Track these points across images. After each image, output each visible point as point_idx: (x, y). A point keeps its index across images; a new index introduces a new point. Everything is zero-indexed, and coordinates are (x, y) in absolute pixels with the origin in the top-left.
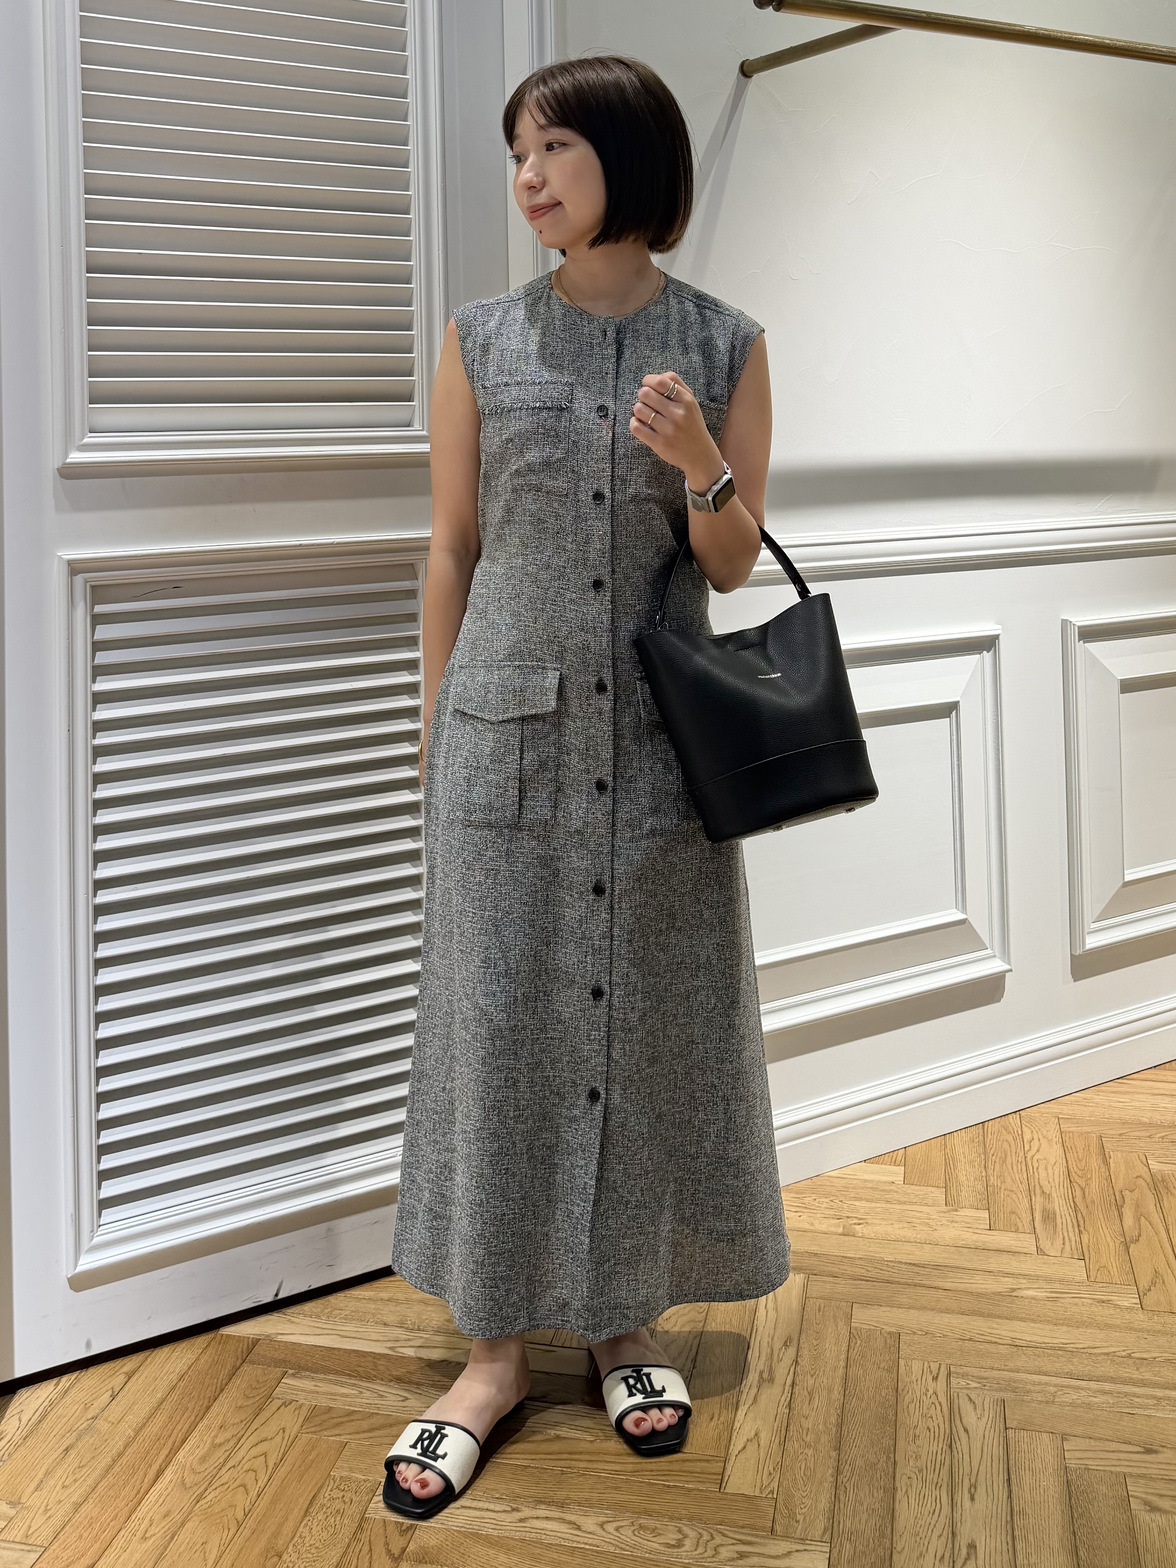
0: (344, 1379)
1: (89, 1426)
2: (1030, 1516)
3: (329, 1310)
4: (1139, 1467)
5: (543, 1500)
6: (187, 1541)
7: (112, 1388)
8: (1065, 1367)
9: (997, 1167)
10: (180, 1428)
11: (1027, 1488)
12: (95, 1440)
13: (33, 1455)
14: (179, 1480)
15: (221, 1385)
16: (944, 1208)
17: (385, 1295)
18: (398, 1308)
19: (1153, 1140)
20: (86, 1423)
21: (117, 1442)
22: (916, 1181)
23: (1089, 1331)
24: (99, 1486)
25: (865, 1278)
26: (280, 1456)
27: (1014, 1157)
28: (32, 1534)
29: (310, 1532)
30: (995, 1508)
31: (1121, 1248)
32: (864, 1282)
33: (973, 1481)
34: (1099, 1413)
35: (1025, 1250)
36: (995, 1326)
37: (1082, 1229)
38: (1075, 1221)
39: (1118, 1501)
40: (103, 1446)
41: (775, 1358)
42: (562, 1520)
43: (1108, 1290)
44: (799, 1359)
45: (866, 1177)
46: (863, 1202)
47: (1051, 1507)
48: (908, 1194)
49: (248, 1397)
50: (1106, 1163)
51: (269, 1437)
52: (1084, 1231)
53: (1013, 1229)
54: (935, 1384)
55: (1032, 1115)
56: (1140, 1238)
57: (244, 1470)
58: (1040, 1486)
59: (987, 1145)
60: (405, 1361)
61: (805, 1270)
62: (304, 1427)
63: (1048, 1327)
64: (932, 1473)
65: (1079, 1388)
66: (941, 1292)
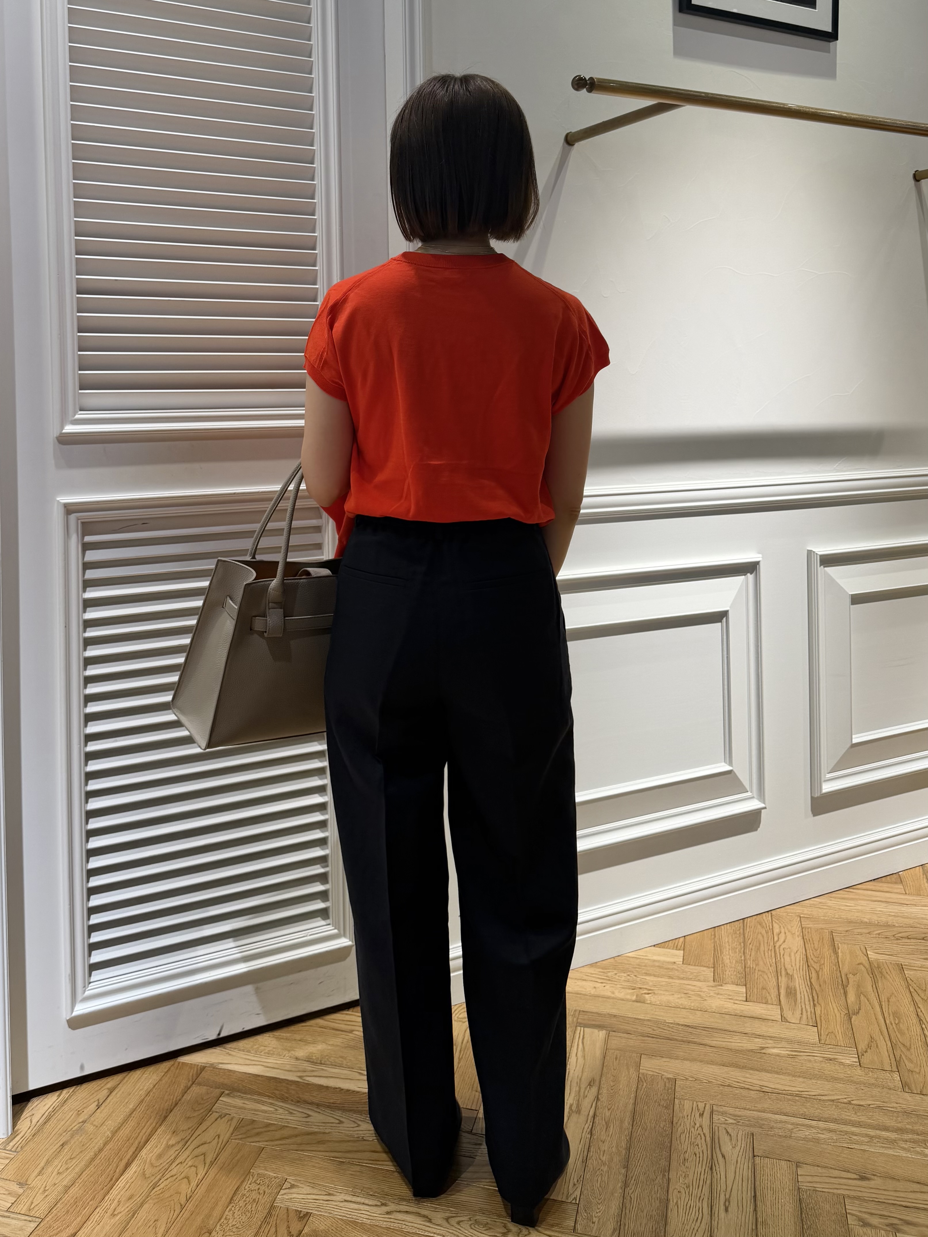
0: (264, 1099)
1: (80, 1127)
2: (771, 1226)
3: (257, 1046)
4: (855, 1190)
5: (404, 1197)
6: (143, 1219)
7: (98, 1100)
8: (801, 1110)
9: (753, 953)
10: (144, 1132)
11: (768, 1204)
12: (83, 1138)
13: (38, 1148)
14: (141, 1172)
15: (176, 1101)
16: (712, 983)
17: (298, 1037)
18: (306, 1047)
19: (872, 936)
20: (78, 1126)
21: (99, 1141)
22: (692, 962)
23: (819, 1082)
24: (84, 1173)
25: (651, 1036)
26: (215, 1156)
27: (766, 946)
28: (33, 1208)
29: (233, 1215)
30: (743, 1219)
31: (845, 1018)
32: (650, 1038)
33: (727, 1196)
34: (825, 1146)
35: (772, 1018)
36: (748, 1076)
37: (816, 1002)
38: (811, 997)
39: (838, 1216)
40: (88, 1144)
41: (582, 1094)
42: (419, 1214)
43: (835, 1051)
44: (599, 1096)
45: (655, 958)
46: (652, 977)
47: (788, 1221)
48: (686, 972)
49: (194, 1110)
50: (835, 952)
51: (208, 1141)
52: (817, 1004)
53: (764, 1001)
54: (701, 1119)
55: (781, 914)
56: (860, 1011)
57: (188, 1166)
58: (778, 1202)
59: (746, 936)
60: (310, 1087)
61: (606, 1027)
62: (233, 1135)
63: (788, 1078)
64: (697, 1189)
65: (811, 1126)
66: (708, 1048)
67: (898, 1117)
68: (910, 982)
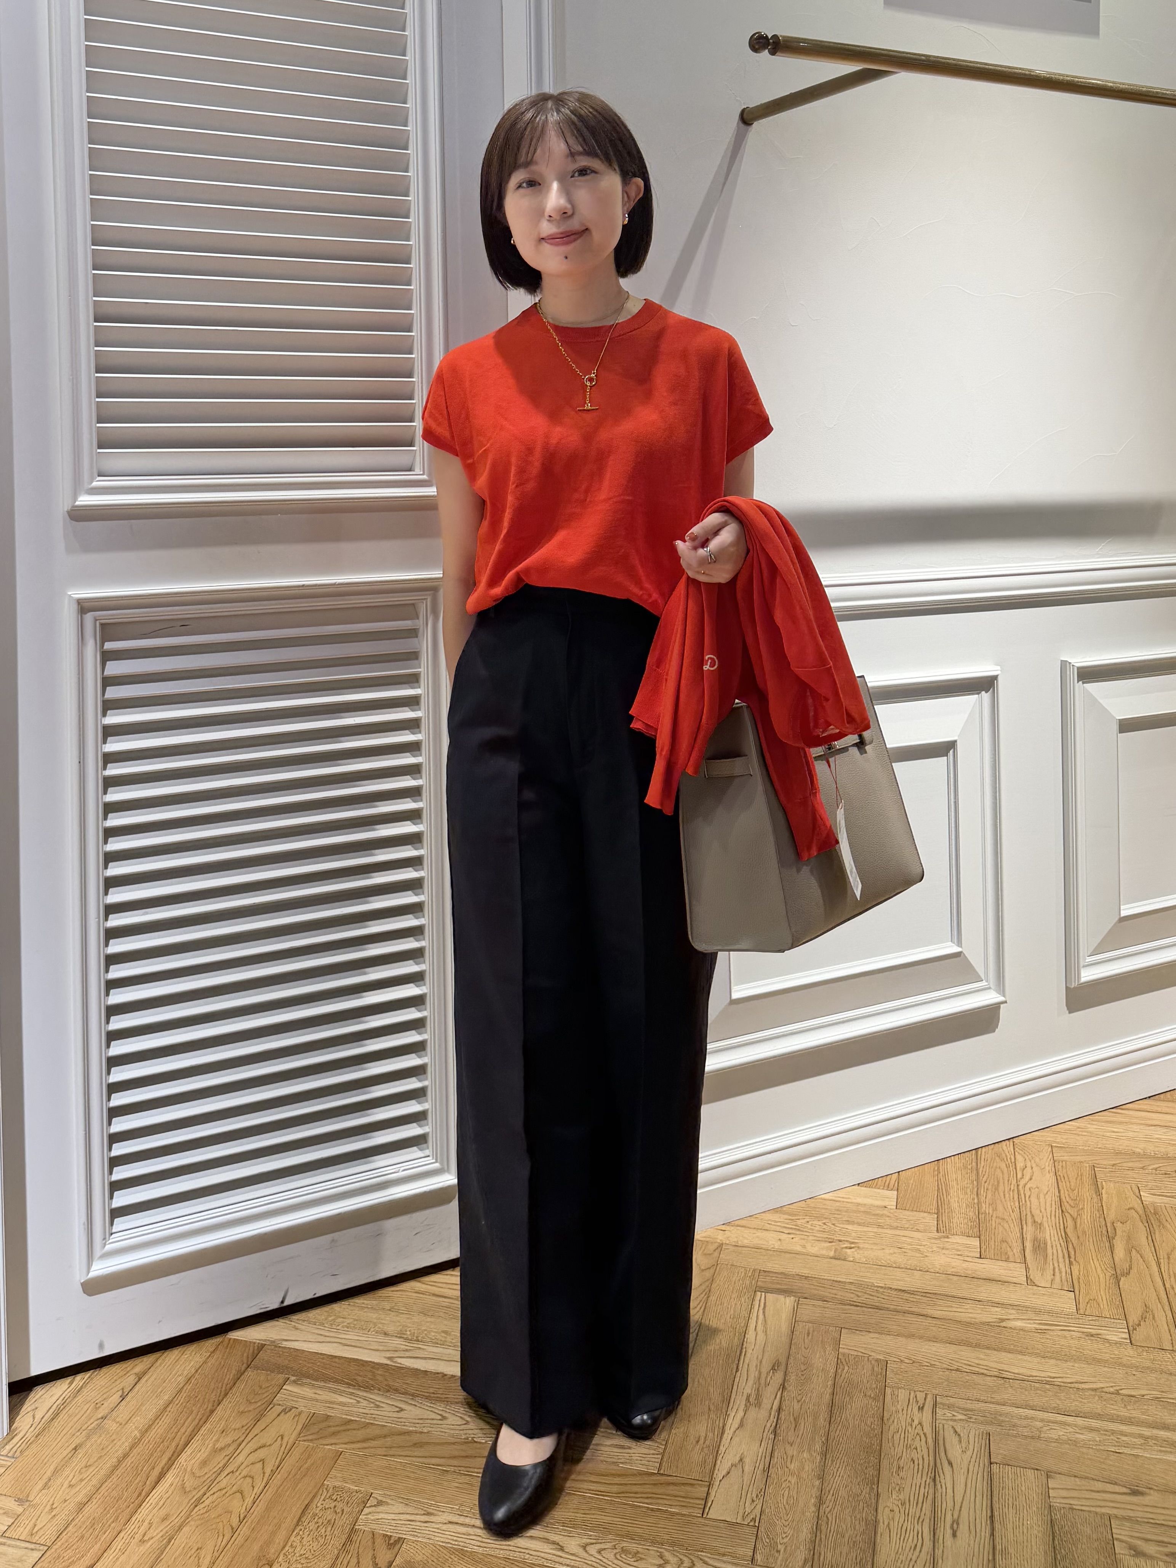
0: (342, 1388)
1: (99, 1425)
2: (1013, 1555)
3: (333, 1318)
4: (1124, 1509)
6: (183, 1545)
7: (123, 1389)
8: (1052, 1402)
9: (989, 1196)
10: (183, 1431)
11: (1010, 1527)
12: (103, 1440)
13: (43, 1452)
14: (179, 1484)
15: (226, 1390)
16: (936, 1235)
17: (386, 1305)
18: (398, 1318)
19: (1147, 1171)
21: (123, 1443)
22: (908, 1206)
23: (1076, 1365)
24: (104, 1486)
25: (855, 1304)
26: (277, 1463)
27: (1006, 1185)
28: (37, 1532)
29: (301, 1542)
30: (977, 1546)
31: (1111, 1281)
32: (853, 1307)
33: (955, 1516)
34: (1085, 1450)
35: (1015, 1280)
36: (982, 1356)
37: (1072, 1260)
38: (1065, 1252)
39: (1102, 1543)
40: (110, 1447)
41: (763, 1381)
42: (547, 1540)
43: (1098, 1323)
44: (786, 1384)
45: (859, 1200)
46: (855, 1226)
47: (1035, 1548)
48: (901, 1219)
49: (250, 1403)
50: (1099, 1194)
51: (268, 1444)
52: (1074, 1263)
53: (1004, 1258)
54: (921, 1414)
55: (1026, 1142)
56: (1132, 1271)
57: (242, 1475)
58: (1023, 1524)
59: (980, 1172)
60: (402, 1371)
61: (795, 1293)
62: (302, 1435)
63: (1036, 1360)
64: (915, 1507)
65: (1064, 1424)
66: (930, 1320)
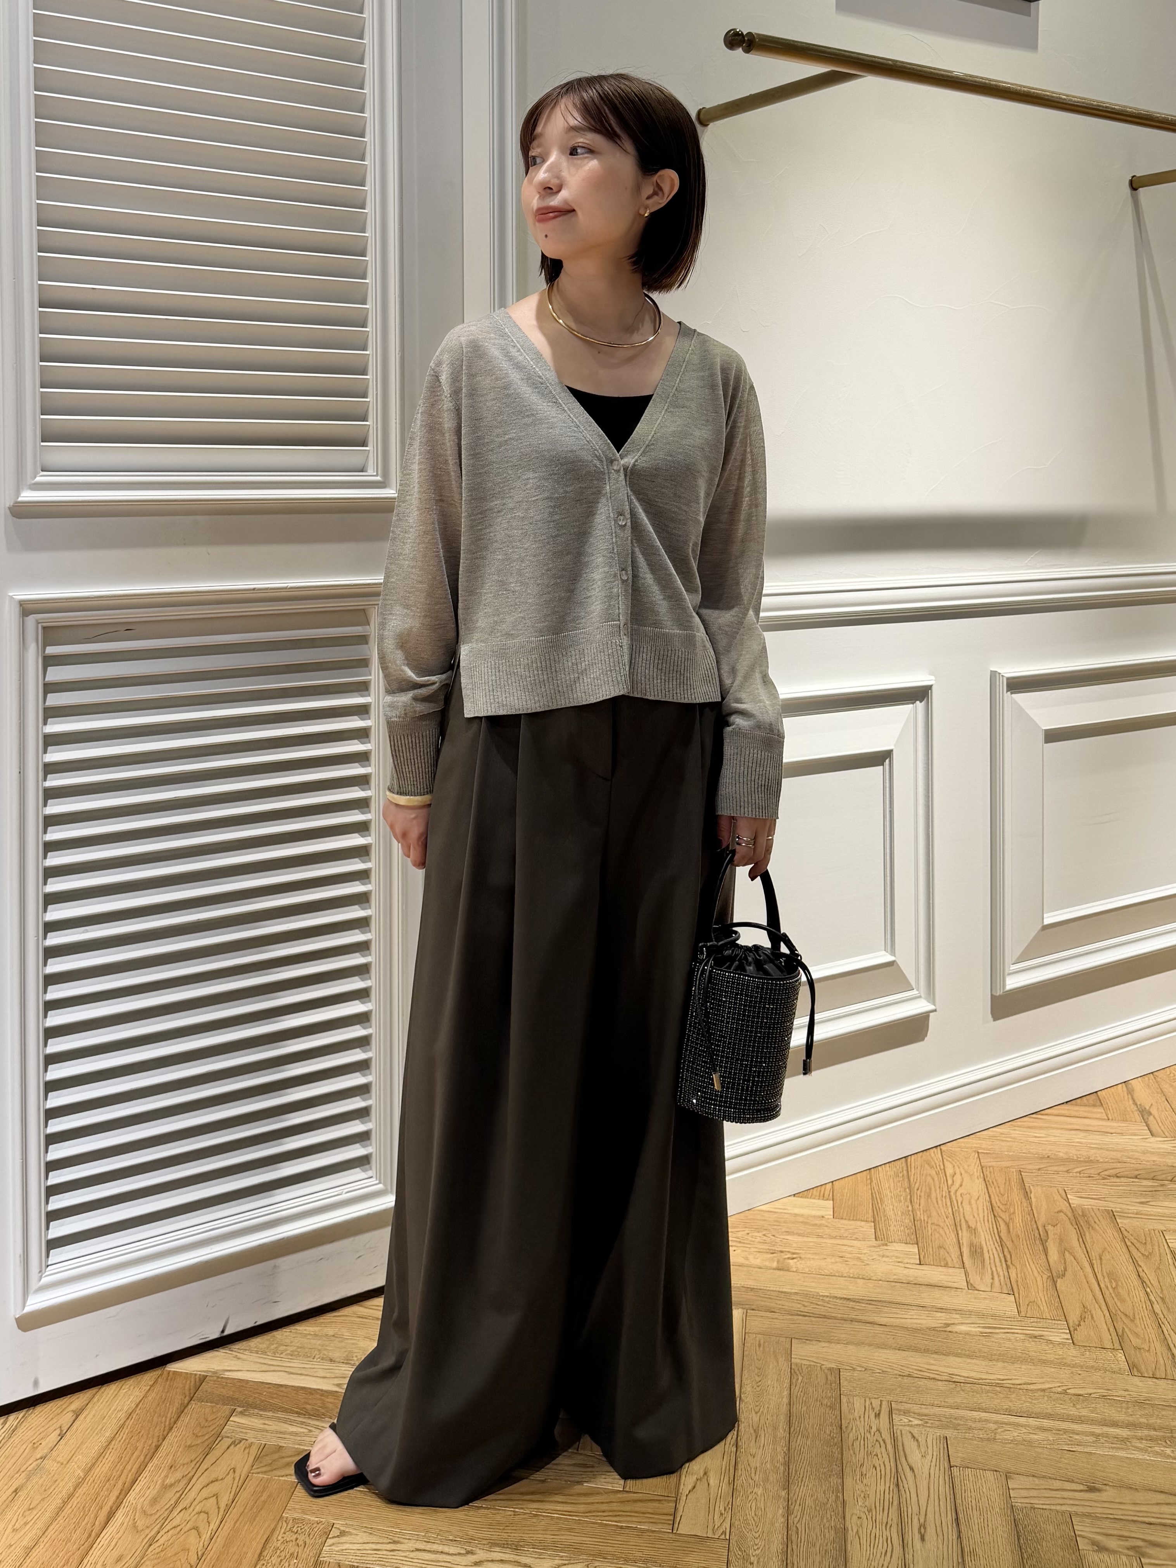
0: (292, 1417)
1: (38, 1466)
2: (981, 1556)
3: (274, 1346)
4: (1083, 1506)
5: (498, 1542)
7: (60, 1427)
8: (1003, 1404)
9: (923, 1202)
10: (129, 1468)
11: (975, 1528)
12: (44, 1481)
14: (130, 1523)
15: (170, 1424)
16: (874, 1243)
17: (330, 1331)
18: (343, 1344)
19: (1071, 1175)
20: (35, 1464)
21: (66, 1483)
23: (1023, 1367)
24: (51, 1528)
25: (802, 1314)
26: (231, 1497)
27: (938, 1191)
30: (945, 1549)
31: (1048, 1283)
32: (801, 1317)
33: (922, 1521)
34: (1040, 1450)
35: (955, 1285)
36: (932, 1362)
37: (1009, 1263)
38: (1001, 1255)
39: (1066, 1540)
40: (52, 1489)
42: (517, 1563)
43: (1040, 1325)
45: (796, 1211)
46: (796, 1236)
47: (1001, 1548)
48: (839, 1228)
49: (197, 1436)
50: (1027, 1197)
51: (220, 1478)
52: (1011, 1266)
53: (943, 1264)
54: (878, 1421)
55: (953, 1149)
56: (1066, 1273)
57: (195, 1511)
58: (988, 1525)
59: (912, 1180)
61: (743, 1305)
62: (254, 1467)
63: (984, 1363)
64: (881, 1513)
65: (1017, 1425)
66: (877, 1327)
67: (1128, 1408)
68: (1125, 1233)
